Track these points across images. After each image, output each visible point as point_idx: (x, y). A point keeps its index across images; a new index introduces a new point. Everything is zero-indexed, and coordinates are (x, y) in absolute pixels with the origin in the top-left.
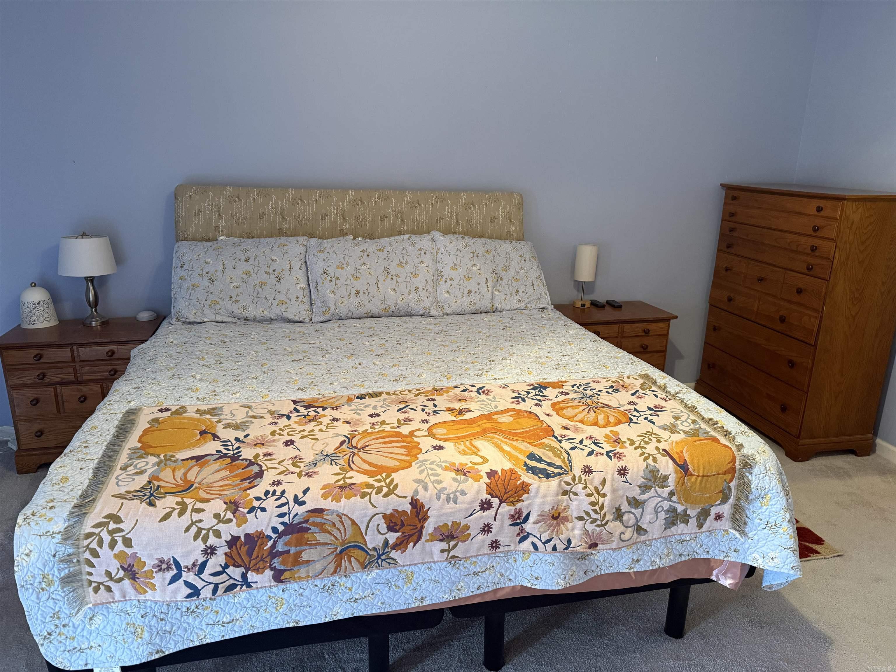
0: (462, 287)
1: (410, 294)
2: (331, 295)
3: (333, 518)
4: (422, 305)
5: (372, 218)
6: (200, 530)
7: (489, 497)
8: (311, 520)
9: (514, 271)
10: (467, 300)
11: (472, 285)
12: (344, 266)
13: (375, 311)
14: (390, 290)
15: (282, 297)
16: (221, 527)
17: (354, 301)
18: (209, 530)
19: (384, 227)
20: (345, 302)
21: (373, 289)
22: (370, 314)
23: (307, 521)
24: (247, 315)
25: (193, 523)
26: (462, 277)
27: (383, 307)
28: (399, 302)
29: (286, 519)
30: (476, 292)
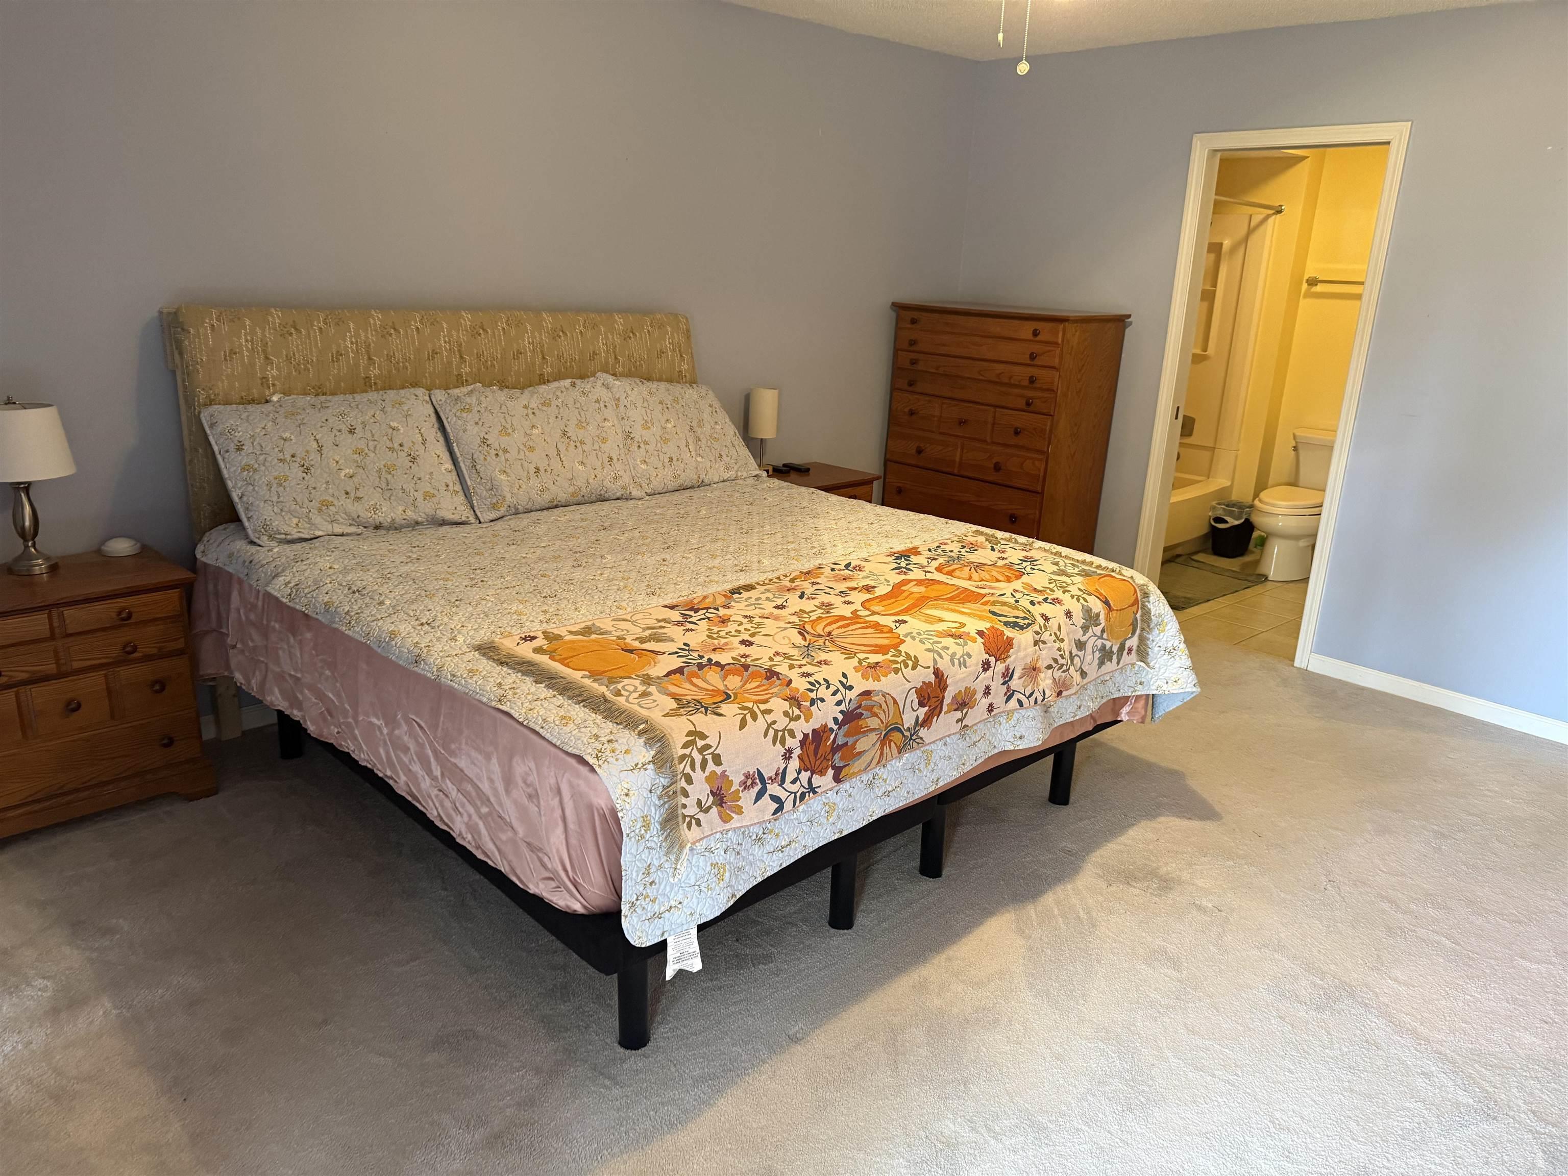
0: (661, 454)
1: (603, 468)
2: (503, 477)
3: (878, 698)
4: (620, 483)
5: (501, 354)
6: (776, 731)
7: (987, 656)
8: (863, 703)
9: (709, 427)
10: (668, 472)
11: (671, 449)
12: (510, 431)
13: (563, 497)
14: (577, 464)
16: (793, 725)
17: (535, 482)
18: (783, 730)
19: (519, 369)
20: (524, 487)
21: (555, 464)
22: (555, 503)
23: (859, 707)
24: (381, 519)
25: (769, 726)
26: (659, 439)
27: (571, 490)
28: (591, 481)
29: (843, 707)
30: (678, 460)
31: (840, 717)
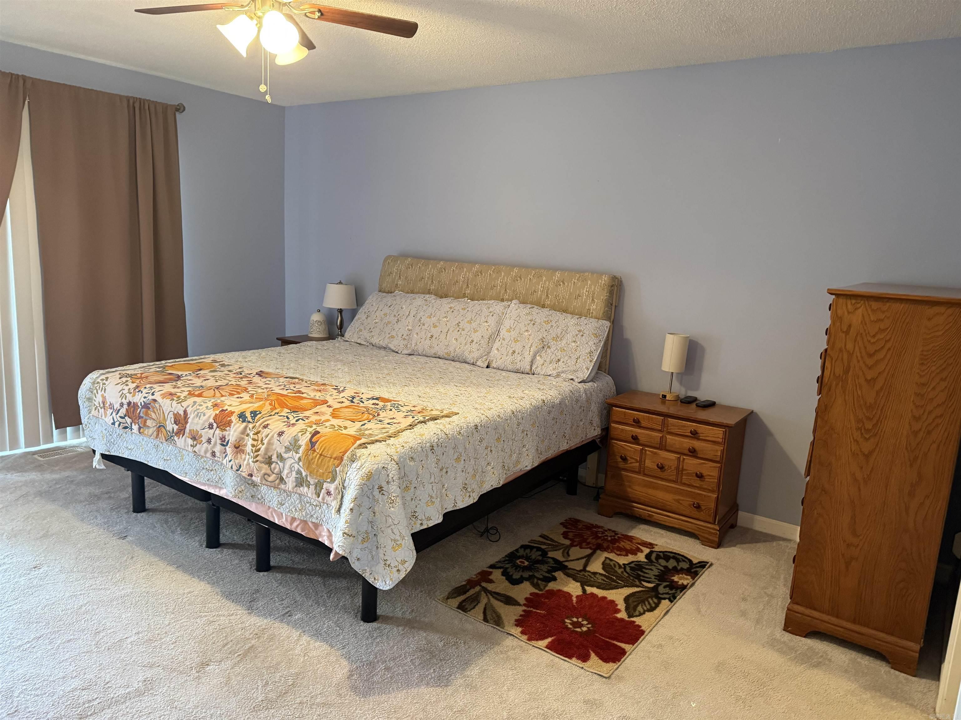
0: (509, 347)
1: (466, 344)
2: (415, 336)
3: (157, 405)
4: (472, 355)
6: (123, 393)
7: (213, 421)
8: (152, 404)
9: (565, 343)
10: (510, 358)
11: (518, 347)
12: (432, 316)
13: (440, 353)
14: (453, 339)
15: (393, 333)
16: (128, 395)
17: (428, 342)
18: (125, 394)
19: (492, 294)
20: (422, 343)
21: (443, 336)
22: (437, 356)
23: (150, 404)
24: (372, 342)
25: (122, 390)
26: (512, 339)
27: (446, 351)
28: (457, 349)
29: (145, 400)
30: (518, 353)
31: (143, 404)
